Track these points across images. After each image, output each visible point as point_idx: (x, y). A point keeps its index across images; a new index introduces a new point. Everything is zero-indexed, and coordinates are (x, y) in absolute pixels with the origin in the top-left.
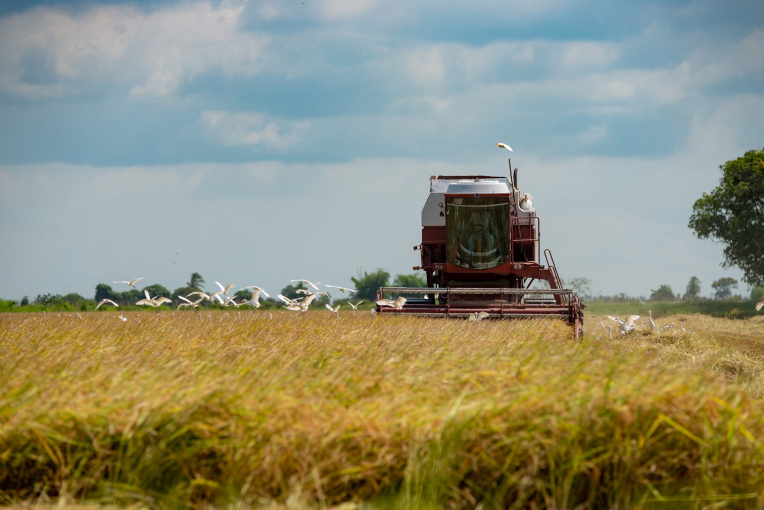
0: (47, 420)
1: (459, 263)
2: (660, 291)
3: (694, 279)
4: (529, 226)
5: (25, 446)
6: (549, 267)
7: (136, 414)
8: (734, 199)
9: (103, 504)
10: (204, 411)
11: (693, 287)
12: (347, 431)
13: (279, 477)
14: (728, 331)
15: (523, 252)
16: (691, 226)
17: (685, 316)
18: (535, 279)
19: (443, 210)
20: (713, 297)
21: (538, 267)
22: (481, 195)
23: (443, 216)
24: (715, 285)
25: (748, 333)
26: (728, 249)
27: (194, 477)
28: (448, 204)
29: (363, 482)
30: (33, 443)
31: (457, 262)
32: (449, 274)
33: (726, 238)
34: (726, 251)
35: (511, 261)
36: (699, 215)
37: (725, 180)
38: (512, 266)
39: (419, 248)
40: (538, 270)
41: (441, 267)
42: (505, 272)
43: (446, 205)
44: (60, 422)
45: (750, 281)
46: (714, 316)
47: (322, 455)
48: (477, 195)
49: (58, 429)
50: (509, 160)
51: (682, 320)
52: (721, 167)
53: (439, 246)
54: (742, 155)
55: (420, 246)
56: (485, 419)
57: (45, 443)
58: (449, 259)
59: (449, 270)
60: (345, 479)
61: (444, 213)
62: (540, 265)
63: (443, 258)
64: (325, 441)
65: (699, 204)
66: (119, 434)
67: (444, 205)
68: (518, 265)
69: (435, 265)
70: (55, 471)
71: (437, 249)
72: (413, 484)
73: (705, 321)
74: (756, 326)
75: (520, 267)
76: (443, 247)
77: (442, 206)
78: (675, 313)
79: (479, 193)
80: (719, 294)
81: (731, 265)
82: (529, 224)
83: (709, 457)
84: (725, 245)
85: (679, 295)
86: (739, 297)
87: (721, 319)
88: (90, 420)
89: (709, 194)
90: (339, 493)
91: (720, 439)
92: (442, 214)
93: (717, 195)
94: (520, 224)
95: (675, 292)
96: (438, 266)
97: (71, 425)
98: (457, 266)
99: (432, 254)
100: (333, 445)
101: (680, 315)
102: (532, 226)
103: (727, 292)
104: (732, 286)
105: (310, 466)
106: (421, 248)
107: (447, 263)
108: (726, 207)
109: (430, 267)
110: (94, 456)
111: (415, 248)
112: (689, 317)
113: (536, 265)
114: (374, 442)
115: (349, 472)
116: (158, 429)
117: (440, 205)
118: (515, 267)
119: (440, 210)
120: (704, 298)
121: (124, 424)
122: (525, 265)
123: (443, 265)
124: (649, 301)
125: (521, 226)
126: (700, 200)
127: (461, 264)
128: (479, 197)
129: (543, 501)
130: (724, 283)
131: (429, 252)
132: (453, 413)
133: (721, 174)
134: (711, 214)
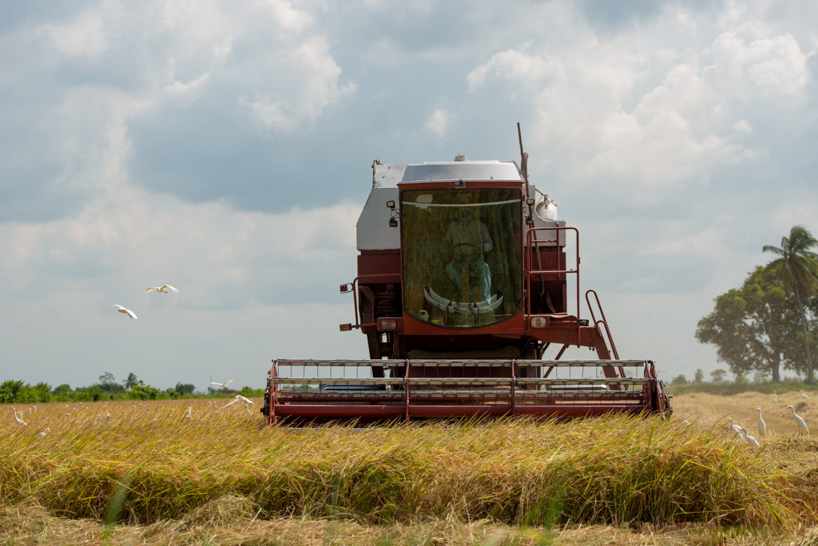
0: (293, 467)
1: (426, 317)
2: (678, 378)
3: (699, 371)
4: (556, 247)
5: (280, 483)
6: (596, 324)
7: (348, 462)
8: (723, 319)
9: (329, 520)
10: (391, 460)
11: (699, 376)
12: (483, 472)
13: (439, 502)
14: (722, 403)
15: (545, 296)
16: (696, 337)
17: (694, 394)
18: (571, 346)
19: (396, 215)
20: (712, 382)
21: (575, 322)
22: (468, 183)
23: (396, 226)
24: (712, 374)
25: (735, 404)
26: (720, 350)
27: (385, 503)
28: (404, 203)
29: (493, 504)
30: (285, 481)
31: (423, 313)
32: (408, 337)
33: (719, 344)
34: (719, 352)
35: (526, 312)
36: (701, 329)
37: (717, 308)
38: (528, 322)
39: (350, 287)
40: (577, 329)
41: (394, 325)
42: (513, 331)
43: (401, 205)
44: (301, 468)
45: (735, 371)
46: (712, 393)
47: (466, 488)
48: (461, 183)
49: (299, 472)
50: (518, 124)
51: (693, 397)
52: (714, 300)
53: (389, 287)
54: (727, 292)
55: (353, 285)
56: (570, 463)
57: (292, 481)
58: (407, 310)
59: (408, 331)
60: (482, 503)
61: (398, 220)
62: (580, 319)
63: (396, 307)
64: (469, 478)
65: (700, 323)
66: (338, 474)
67: (397, 206)
68: (539, 320)
69: (381, 320)
70: (298, 499)
71: (386, 292)
72: (525, 505)
73: (706, 397)
74: (739, 400)
75: (543, 321)
76: (397, 288)
77: (393, 207)
78: (688, 392)
79: (465, 179)
80: (715, 379)
81: (722, 361)
82: (555, 244)
83: (715, 485)
84: (718, 348)
85: (689, 381)
86: (728, 381)
87: (717, 396)
88: (319, 466)
89: (706, 317)
90: (478, 512)
91: (721, 474)
92: (393, 222)
93: (712, 317)
94: (539, 245)
95: (687, 379)
96: (388, 323)
97: (308, 469)
98: (423, 322)
99: (377, 301)
100: (473, 482)
101: (691, 394)
102: (561, 247)
103: (720, 378)
104: (723, 374)
105: (460, 495)
106: (354, 289)
107: (404, 316)
108: (718, 325)
109: (374, 324)
110: (323, 489)
111: (344, 289)
112: (697, 395)
113: (572, 318)
114: (500, 479)
115: (484, 498)
116: (362, 471)
117: (391, 204)
118: (534, 323)
119: (389, 214)
120: (705, 383)
121: (341, 468)
122: (552, 319)
123: (397, 321)
124: (671, 385)
125: (541, 248)
126: (701, 321)
127: (430, 318)
128: (464, 187)
129: (610, 515)
130: (719, 373)
131: (371, 297)
132: (550, 460)
133: (714, 304)
134: (709, 328)
